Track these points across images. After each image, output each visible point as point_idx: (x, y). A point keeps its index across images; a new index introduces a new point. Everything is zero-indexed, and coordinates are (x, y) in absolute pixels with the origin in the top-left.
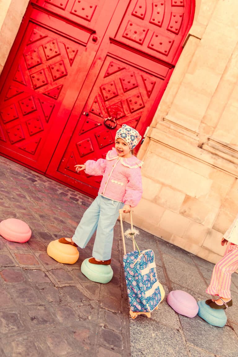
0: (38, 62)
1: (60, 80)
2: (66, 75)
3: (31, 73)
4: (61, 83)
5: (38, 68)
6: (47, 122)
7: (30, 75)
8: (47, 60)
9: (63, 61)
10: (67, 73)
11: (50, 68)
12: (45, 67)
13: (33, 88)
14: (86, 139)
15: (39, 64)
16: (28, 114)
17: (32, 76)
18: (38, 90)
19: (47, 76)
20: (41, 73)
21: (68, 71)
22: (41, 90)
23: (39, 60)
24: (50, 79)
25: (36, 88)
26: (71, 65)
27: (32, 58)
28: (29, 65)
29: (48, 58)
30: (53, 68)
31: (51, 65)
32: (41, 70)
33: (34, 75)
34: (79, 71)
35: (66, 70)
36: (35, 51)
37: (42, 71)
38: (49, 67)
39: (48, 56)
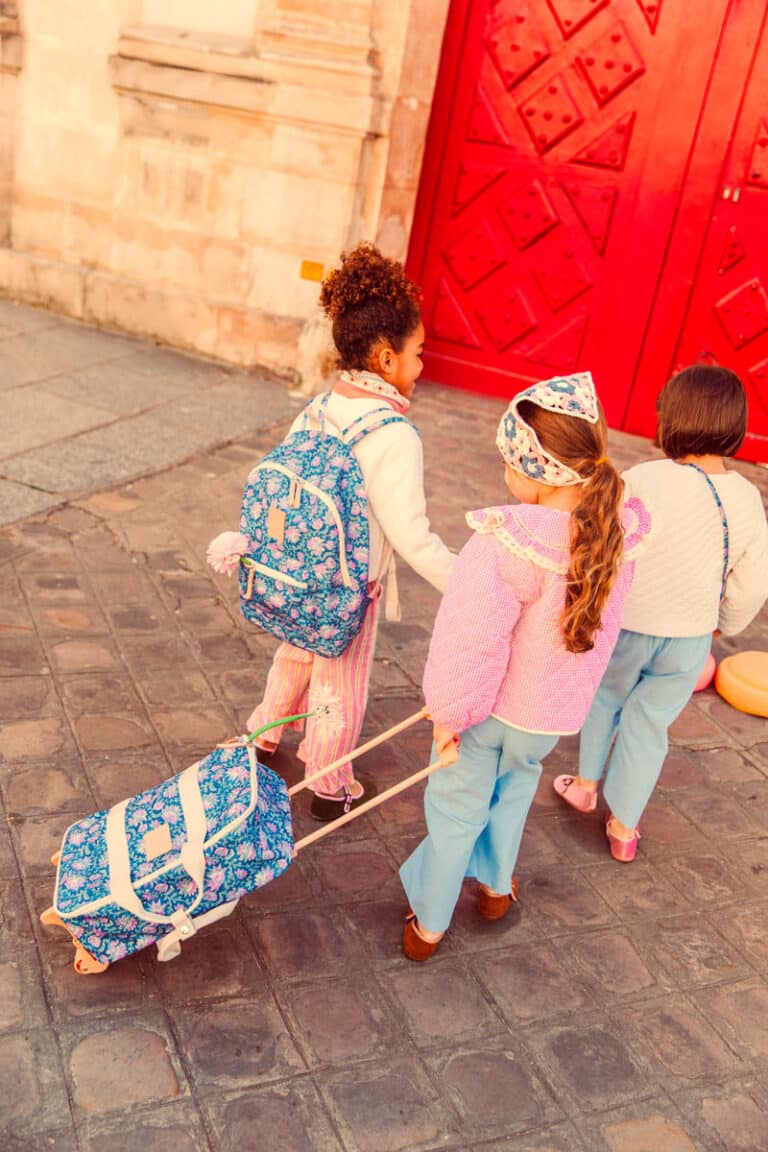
0: (537, 54)
1: (623, 95)
2: (641, 72)
3: (520, 101)
4: (630, 108)
5: (541, 76)
6: (602, 253)
7: (519, 109)
8: (567, 36)
9: (622, 23)
10: (642, 62)
11: (581, 66)
12: (564, 64)
13: (537, 148)
14: (747, 284)
15: (541, 59)
16: (534, 241)
17: (525, 109)
18: (554, 150)
19: (576, 94)
20: (553, 91)
21: (645, 55)
22: (564, 151)
23: (541, 48)
24: (588, 104)
25: (544, 146)
26: (653, 28)
27: (515, 48)
28: (509, 74)
29: (567, 29)
30: (591, 62)
31: (583, 51)
32: (550, 81)
33: (533, 104)
34: (685, 41)
35: (637, 53)
36: (520, 20)
37: (557, 83)
38: (578, 60)
39: (568, 23)
